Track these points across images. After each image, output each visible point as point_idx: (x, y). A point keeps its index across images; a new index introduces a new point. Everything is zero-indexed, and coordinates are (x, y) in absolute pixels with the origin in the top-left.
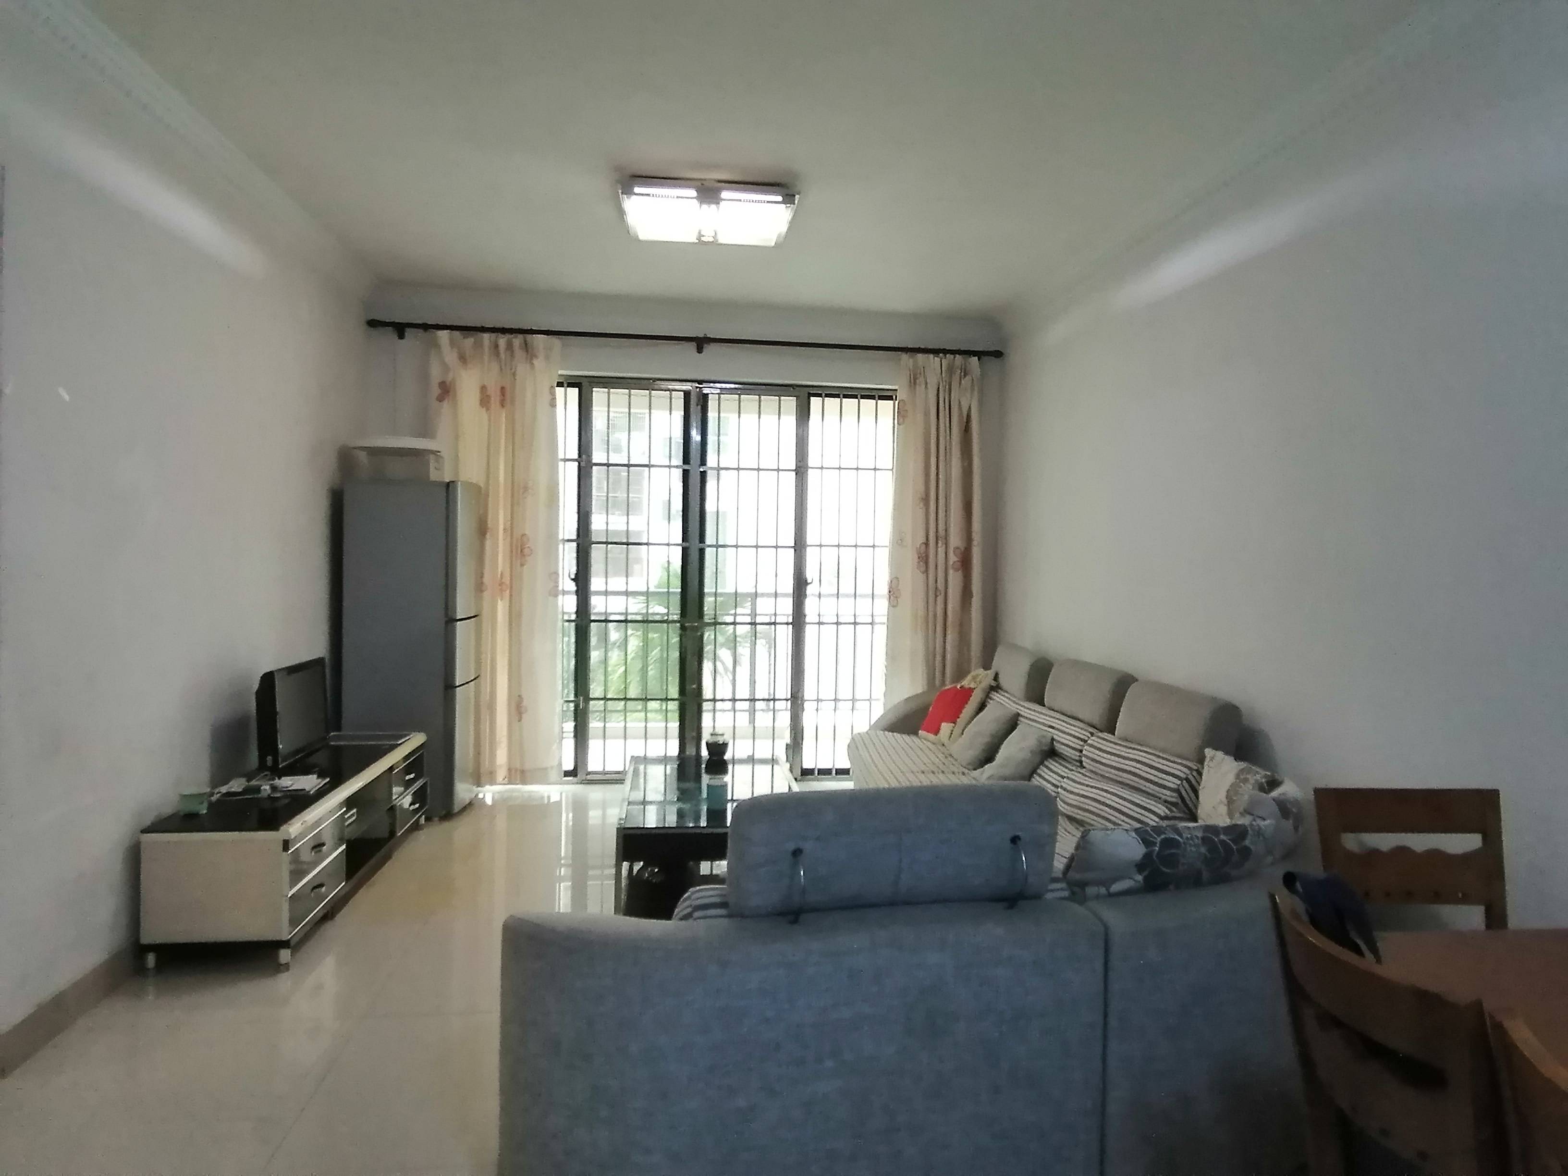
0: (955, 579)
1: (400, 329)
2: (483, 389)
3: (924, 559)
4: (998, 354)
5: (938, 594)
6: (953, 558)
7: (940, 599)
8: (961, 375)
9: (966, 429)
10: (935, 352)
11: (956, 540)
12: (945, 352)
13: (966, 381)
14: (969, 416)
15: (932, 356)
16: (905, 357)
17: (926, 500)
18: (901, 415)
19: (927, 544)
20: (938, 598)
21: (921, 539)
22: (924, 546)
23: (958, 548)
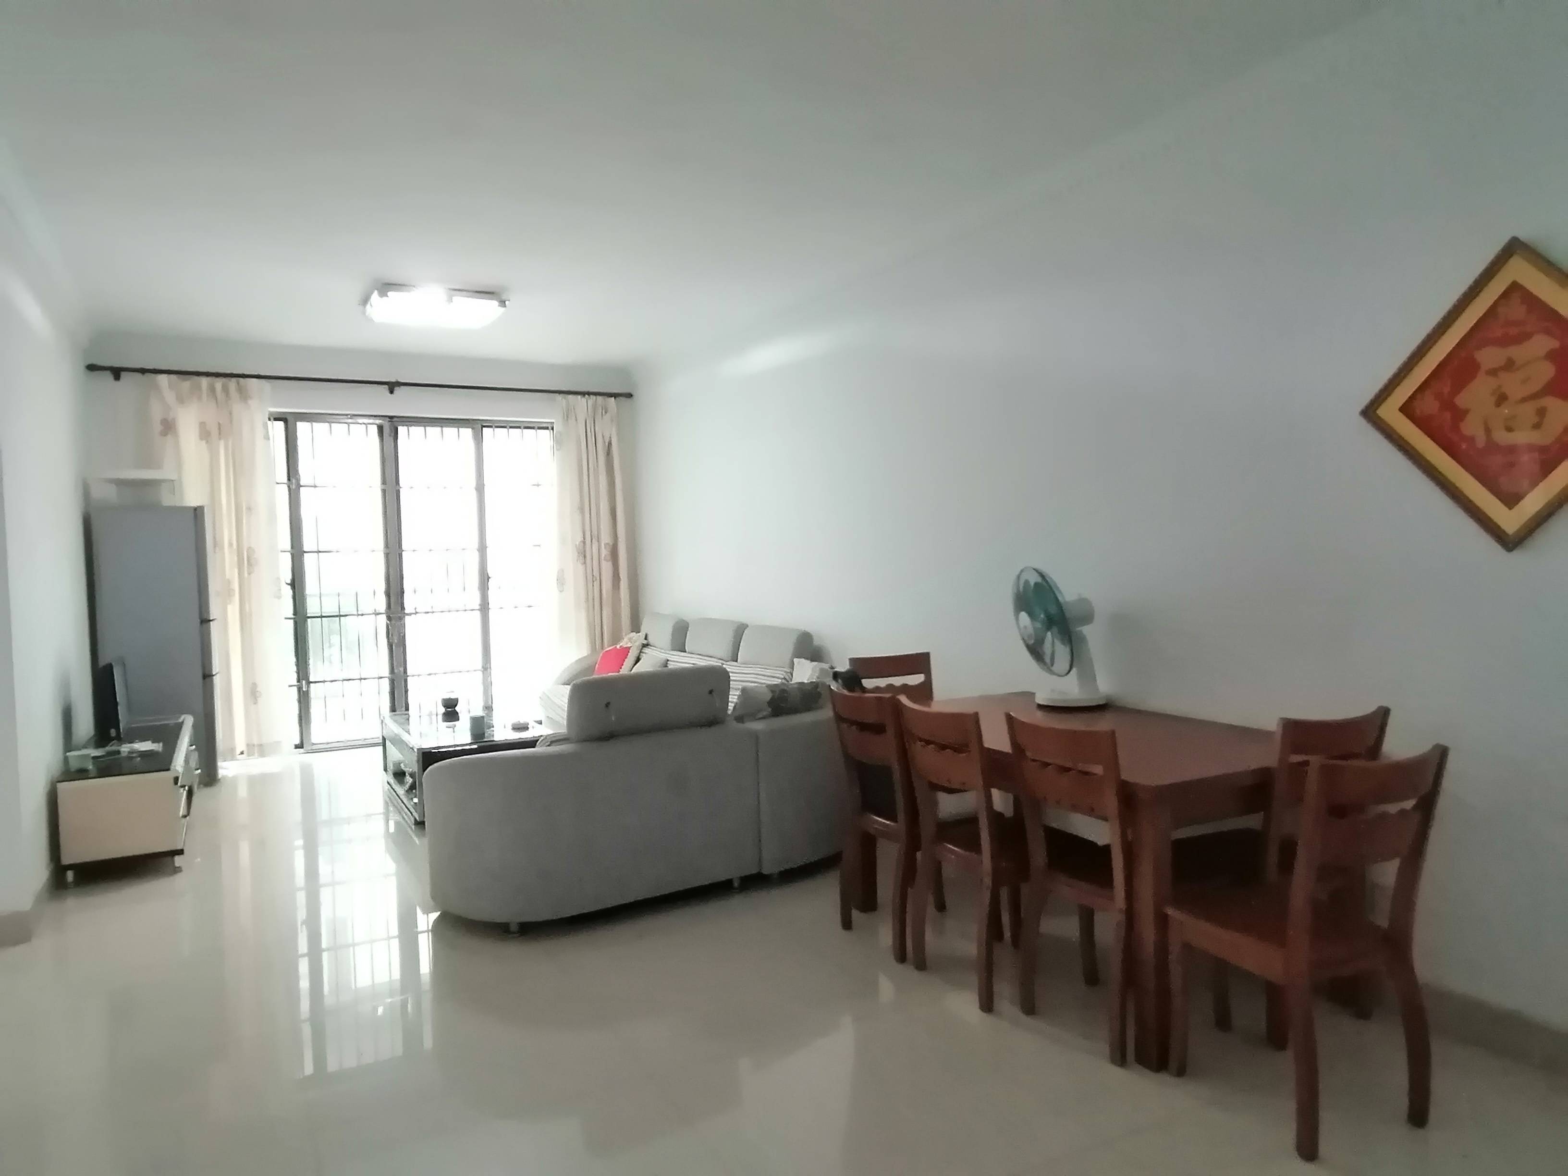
0: (607, 567)
1: (117, 373)
2: (202, 425)
3: (583, 554)
4: (629, 396)
5: (594, 579)
6: (605, 552)
7: (597, 584)
8: (602, 413)
9: (609, 453)
10: (583, 394)
11: (606, 538)
12: (589, 394)
13: (607, 417)
14: (610, 444)
15: (579, 397)
16: (559, 397)
17: (582, 510)
18: (558, 442)
19: (584, 543)
20: (595, 583)
21: (579, 538)
22: (582, 544)
23: (607, 544)
